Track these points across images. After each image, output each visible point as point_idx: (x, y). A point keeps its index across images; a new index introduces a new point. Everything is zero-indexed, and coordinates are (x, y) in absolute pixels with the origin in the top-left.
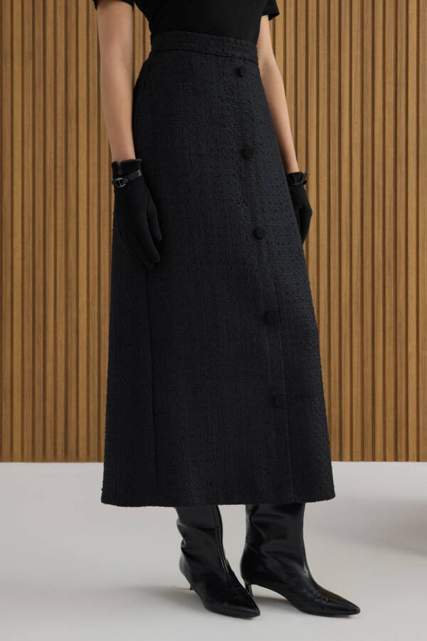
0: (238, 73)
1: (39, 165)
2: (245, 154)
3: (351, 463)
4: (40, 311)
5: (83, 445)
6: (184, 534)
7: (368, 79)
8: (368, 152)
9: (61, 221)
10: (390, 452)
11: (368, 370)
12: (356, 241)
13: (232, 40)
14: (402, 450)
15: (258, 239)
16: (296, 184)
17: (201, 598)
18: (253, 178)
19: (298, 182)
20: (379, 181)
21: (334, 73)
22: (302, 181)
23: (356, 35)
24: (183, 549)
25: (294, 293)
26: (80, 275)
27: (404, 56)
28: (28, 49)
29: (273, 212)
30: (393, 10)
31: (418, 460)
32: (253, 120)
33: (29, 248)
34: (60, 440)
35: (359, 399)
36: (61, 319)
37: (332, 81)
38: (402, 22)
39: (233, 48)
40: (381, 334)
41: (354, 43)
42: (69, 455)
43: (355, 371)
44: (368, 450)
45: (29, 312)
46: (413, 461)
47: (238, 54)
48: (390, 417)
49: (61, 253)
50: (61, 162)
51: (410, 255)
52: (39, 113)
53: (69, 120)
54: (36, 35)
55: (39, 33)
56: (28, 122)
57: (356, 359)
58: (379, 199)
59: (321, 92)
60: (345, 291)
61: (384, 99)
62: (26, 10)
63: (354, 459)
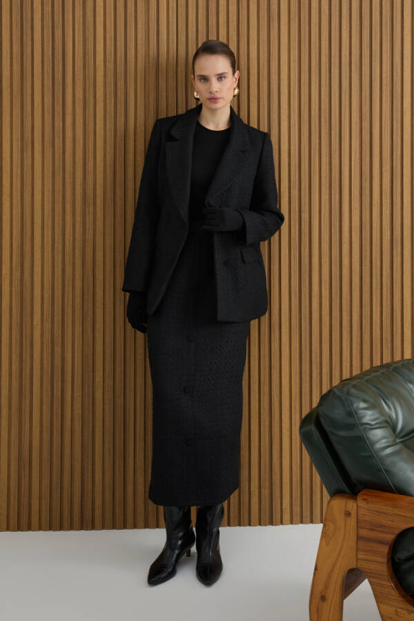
56: (48, 207)
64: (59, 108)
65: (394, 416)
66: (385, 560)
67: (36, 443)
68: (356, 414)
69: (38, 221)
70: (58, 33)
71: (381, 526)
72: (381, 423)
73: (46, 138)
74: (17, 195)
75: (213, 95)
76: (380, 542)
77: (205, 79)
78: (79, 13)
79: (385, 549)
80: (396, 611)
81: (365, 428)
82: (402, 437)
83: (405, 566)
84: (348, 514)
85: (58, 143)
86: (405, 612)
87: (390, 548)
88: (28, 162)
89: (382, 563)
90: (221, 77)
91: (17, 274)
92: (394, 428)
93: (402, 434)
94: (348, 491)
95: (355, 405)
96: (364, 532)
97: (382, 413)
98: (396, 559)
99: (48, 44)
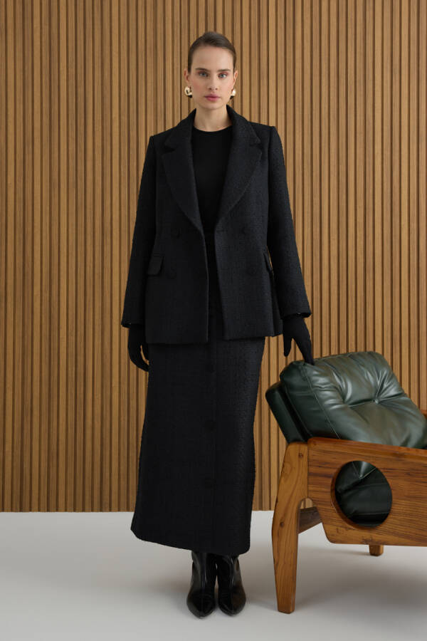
1: (81, 272)
7: (343, 204)
8: (343, 262)
9: (98, 317)
12: (334, 334)
20: (352, 286)
23: (333, 169)
27: (372, 187)
28: (72, 180)
30: (362, 149)
36: (98, 396)
37: (314, 206)
38: (369, 160)
41: (332, 176)
42: (103, 506)
49: (98, 342)
50: (98, 270)
52: (81, 229)
54: (79, 168)
55: (81, 168)
56: (72, 238)
58: (352, 301)
61: (356, 220)
64: (81, 155)
65: (344, 386)
66: (329, 490)
67: (62, 437)
68: (309, 378)
69: (64, 250)
70: (81, 91)
71: (327, 463)
72: (330, 387)
73: (71, 181)
74: (46, 228)
75: (212, 93)
76: (326, 476)
77: (204, 73)
78: (98, 74)
79: (330, 481)
80: (337, 529)
81: (316, 390)
82: (350, 405)
83: (346, 496)
84: (300, 456)
85: (81, 183)
86: (344, 529)
87: (333, 481)
88: (55, 200)
89: (326, 492)
90: (222, 74)
91: (46, 295)
92: (344, 397)
93: (352, 401)
94: (302, 439)
95: (308, 373)
96: (313, 470)
97: (332, 381)
98: (338, 490)
99: (72, 101)
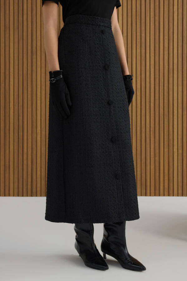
0: (102, 32)
1: (21, 73)
2: (106, 68)
3: (150, 197)
4: (21, 134)
5: (39, 189)
6: (77, 232)
10: (166, 193)
11: (157, 158)
13: (99, 18)
14: (171, 192)
15: (110, 105)
16: (128, 80)
17: (84, 260)
18: (109, 78)
19: (129, 79)
21: (143, 35)
22: (131, 79)
24: (76, 239)
25: (124, 129)
26: (38, 119)
29: (117, 93)
31: (178, 196)
32: (109, 53)
33: (16, 107)
34: (29, 187)
35: (154, 170)
36: (30, 137)
37: (142, 38)
38: (171, 14)
39: (99, 21)
40: (163, 143)
42: (33, 194)
43: (152, 159)
44: (157, 192)
45: (16, 134)
46: (176, 196)
47: (102, 24)
48: (166, 178)
49: (30, 110)
50: (29, 72)
51: (174, 110)
53: (33, 55)
55: (21, 19)
57: (152, 154)
59: (137, 43)
60: (148, 126)
62: (15, 9)
63: (151, 195)
